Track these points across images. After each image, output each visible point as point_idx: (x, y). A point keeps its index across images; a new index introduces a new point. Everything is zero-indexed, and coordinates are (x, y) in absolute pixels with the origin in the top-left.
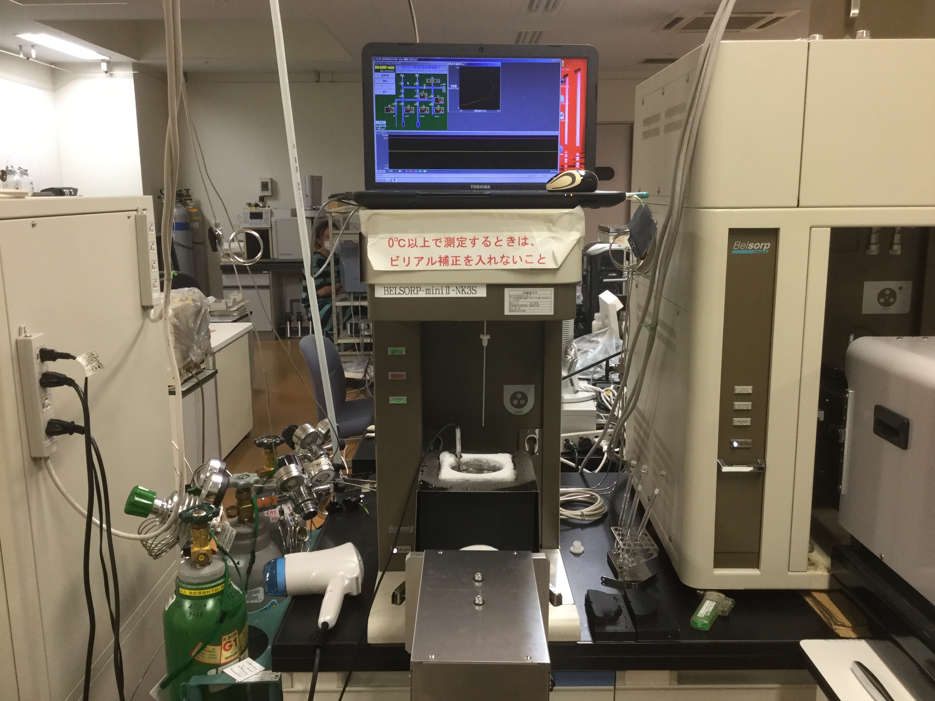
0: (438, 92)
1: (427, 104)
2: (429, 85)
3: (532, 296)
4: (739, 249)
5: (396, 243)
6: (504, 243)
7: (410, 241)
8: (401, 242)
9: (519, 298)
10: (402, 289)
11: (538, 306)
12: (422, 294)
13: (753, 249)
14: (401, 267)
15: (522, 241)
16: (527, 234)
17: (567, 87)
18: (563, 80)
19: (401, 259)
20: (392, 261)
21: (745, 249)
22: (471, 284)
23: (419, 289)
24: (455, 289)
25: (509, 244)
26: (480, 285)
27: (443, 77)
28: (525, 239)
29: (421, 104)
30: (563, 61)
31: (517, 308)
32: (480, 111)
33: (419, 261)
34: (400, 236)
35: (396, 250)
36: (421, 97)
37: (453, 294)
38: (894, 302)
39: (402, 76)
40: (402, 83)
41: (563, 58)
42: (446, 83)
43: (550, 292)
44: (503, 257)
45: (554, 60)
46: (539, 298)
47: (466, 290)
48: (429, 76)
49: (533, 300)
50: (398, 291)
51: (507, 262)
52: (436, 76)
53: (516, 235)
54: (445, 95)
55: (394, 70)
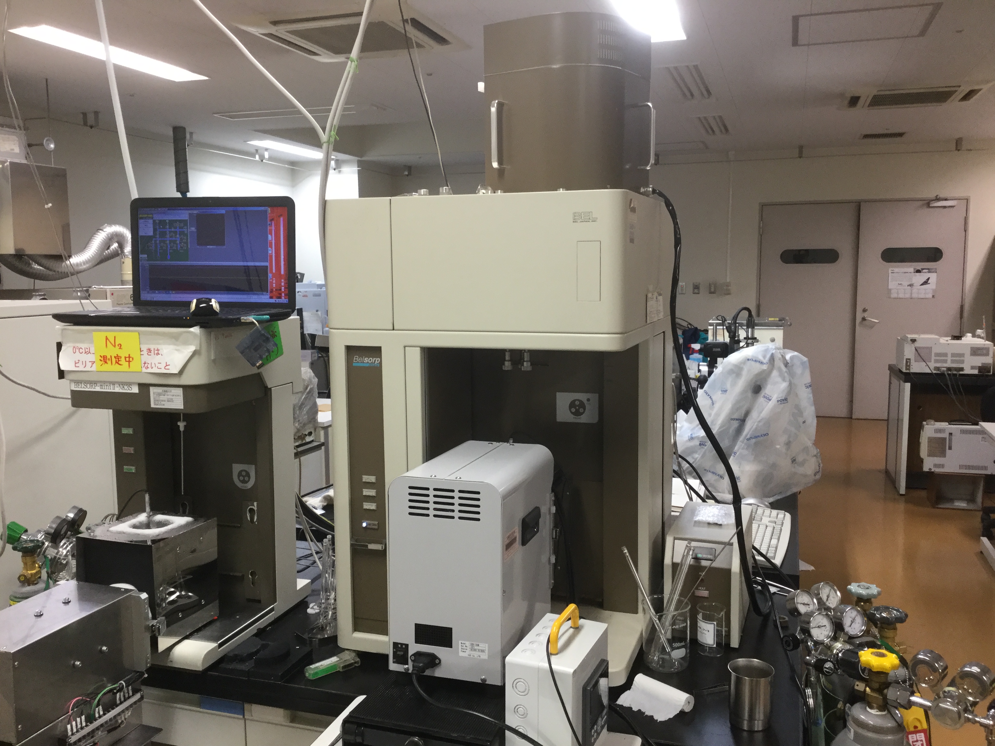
0: (182, 233)
1: (174, 242)
2: (176, 228)
3: (168, 393)
4: (358, 362)
5: (77, 350)
6: (145, 352)
7: (86, 349)
8: (81, 349)
9: (159, 394)
10: (85, 384)
11: (173, 401)
12: (98, 389)
13: (368, 362)
14: (81, 368)
15: (156, 352)
16: (159, 347)
17: (273, 228)
18: (270, 223)
19: (81, 362)
20: (76, 363)
21: (362, 362)
22: (129, 383)
23: (96, 385)
24: (118, 386)
25: (149, 354)
26: (134, 383)
27: (185, 222)
28: (158, 350)
29: (170, 241)
30: (269, 209)
31: (159, 402)
32: (211, 247)
33: (93, 364)
34: (80, 345)
35: (78, 356)
36: (170, 237)
37: (118, 389)
38: (584, 412)
39: (157, 221)
40: (158, 227)
41: (269, 206)
42: (187, 226)
43: (179, 392)
44: (145, 363)
45: (262, 208)
46: (173, 396)
47: (126, 387)
48: (176, 221)
49: (169, 397)
50: (83, 385)
51: (148, 368)
52: (180, 221)
53: (152, 347)
54: (186, 235)
55: (152, 218)
